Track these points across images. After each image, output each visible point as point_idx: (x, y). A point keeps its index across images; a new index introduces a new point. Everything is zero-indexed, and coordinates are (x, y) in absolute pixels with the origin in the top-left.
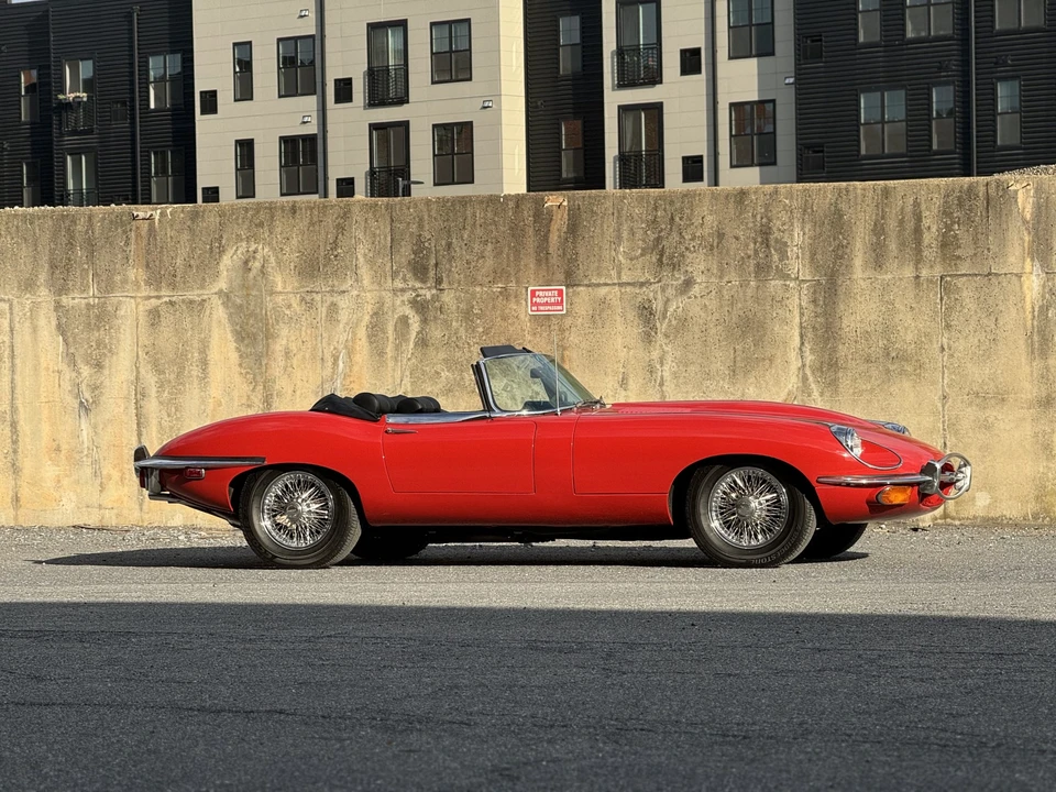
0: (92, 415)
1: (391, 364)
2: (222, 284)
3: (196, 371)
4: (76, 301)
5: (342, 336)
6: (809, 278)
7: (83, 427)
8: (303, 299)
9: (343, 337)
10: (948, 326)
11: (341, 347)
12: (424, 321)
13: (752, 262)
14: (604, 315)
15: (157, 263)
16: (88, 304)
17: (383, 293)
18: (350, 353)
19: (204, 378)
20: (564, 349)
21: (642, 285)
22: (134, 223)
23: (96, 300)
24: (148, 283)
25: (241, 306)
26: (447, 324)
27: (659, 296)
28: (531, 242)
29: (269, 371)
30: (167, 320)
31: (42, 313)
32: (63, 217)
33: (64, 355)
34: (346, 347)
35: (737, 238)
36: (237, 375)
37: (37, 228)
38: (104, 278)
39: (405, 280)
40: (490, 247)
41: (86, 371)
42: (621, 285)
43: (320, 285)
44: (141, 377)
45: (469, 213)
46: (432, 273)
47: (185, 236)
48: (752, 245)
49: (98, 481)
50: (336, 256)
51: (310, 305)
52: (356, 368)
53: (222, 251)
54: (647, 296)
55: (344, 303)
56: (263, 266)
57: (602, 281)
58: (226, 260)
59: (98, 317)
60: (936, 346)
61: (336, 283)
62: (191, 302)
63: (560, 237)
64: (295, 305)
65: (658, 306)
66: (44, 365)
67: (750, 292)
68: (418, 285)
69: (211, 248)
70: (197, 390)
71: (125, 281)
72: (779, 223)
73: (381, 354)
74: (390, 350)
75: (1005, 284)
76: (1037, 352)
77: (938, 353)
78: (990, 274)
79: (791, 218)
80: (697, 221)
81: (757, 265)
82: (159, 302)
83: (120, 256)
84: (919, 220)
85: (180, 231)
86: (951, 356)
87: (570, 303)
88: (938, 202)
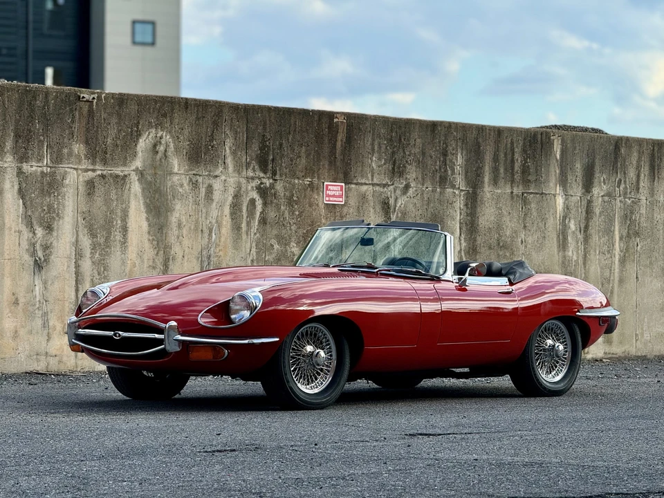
0: (43, 272)
1: (244, 237)
2: (138, 163)
3: (119, 237)
4: (34, 168)
5: (214, 212)
6: (464, 189)
7: (36, 283)
8: (191, 180)
9: (215, 214)
10: (525, 227)
12: (265, 204)
13: (438, 175)
14: (364, 207)
15: (94, 140)
16: (42, 172)
17: (241, 179)
18: (219, 227)
19: (124, 243)
21: (384, 186)
22: (80, 103)
23: (49, 169)
24: (87, 157)
25: (151, 182)
27: (393, 195)
28: (326, 150)
29: (168, 239)
30: (100, 190)
31: (7, 177)
32: (27, 92)
33: (24, 216)
34: (217, 222)
35: (431, 157)
36: (146, 241)
37: (6, 99)
38: (55, 150)
39: (254, 171)
40: (304, 149)
41: (40, 232)
42: (373, 185)
43: (202, 169)
44: (79, 239)
45: (292, 122)
46: (270, 166)
47: (114, 120)
48: (438, 163)
49: (46, 332)
50: (212, 147)
52: (223, 239)
53: (139, 135)
54: (387, 194)
55: (217, 185)
56: (166, 151)
57: (363, 181)
58: (143, 144)
59: (50, 185)
60: (520, 240)
61: (212, 169)
62: (117, 176)
63: (342, 146)
64: (185, 185)
65: (392, 201)
66: (8, 225)
67: (437, 196)
68: (262, 175)
69: (132, 132)
70: (119, 253)
72: (451, 148)
73: (239, 228)
74: (244, 225)
75: (549, 200)
76: (561, 247)
77: (520, 244)
78: (542, 193)
79: (457, 145)
80: (412, 142)
81: (440, 177)
82: (95, 174)
83: (67, 132)
84: (513, 154)
85: (110, 114)
86: (526, 247)
87: (347, 197)
88: (521, 143)
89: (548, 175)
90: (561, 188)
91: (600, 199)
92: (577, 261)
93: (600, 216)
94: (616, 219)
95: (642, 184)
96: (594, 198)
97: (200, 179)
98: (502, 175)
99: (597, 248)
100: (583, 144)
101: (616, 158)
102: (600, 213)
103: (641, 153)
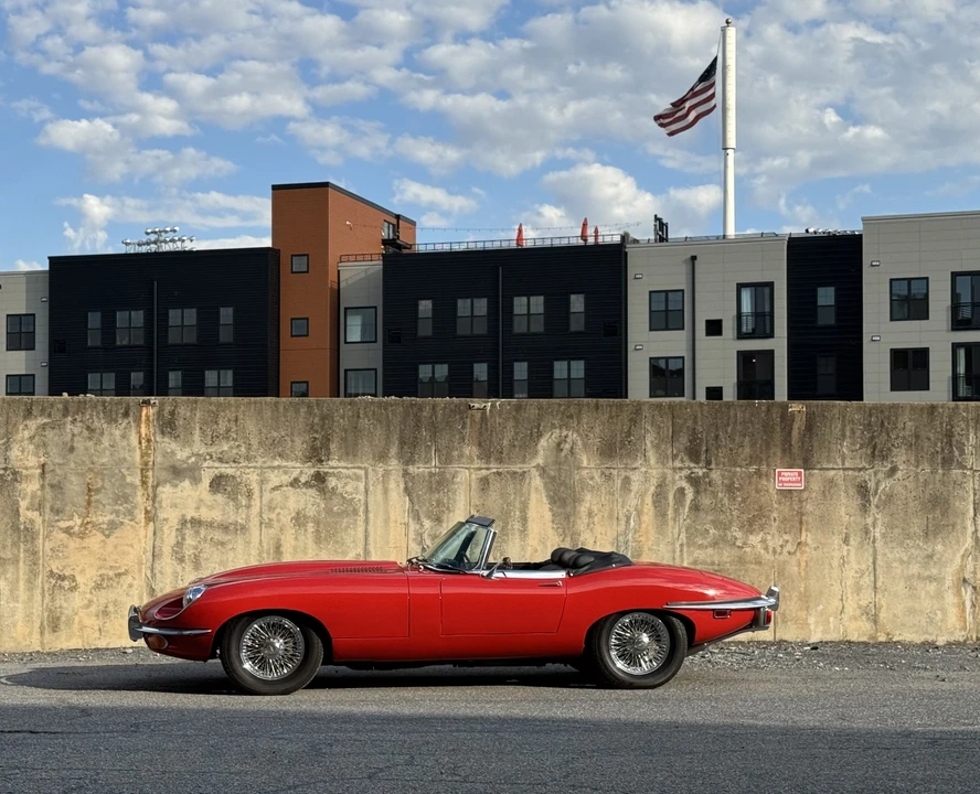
1: (671, 523)
2: (540, 460)
3: (517, 526)
4: (421, 470)
5: (633, 501)
8: (603, 473)
9: (634, 503)
11: (632, 509)
12: (697, 492)
13: (940, 457)
14: (832, 491)
15: (488, 442)
16: (430, 473)
17: (666, 470)
18: (639, 513)
19: (524, 531)
20: (802, 514)
21: (860, 470)
22: (470, 412)
23: (438, 470)
24: (478, 457)
25: (554, 477)
26: (714, 494)
27: (873, 478)
28: (778, 436)
29: (576, 526)
30: (495, 486)
31: (392, 478)
32: (412, 405)
33: (410, 511)
34: (636, 510)
35: (929, 439)
36: (550, 529)
37: (390, 413)
38: (444, 452)
39: (682, 461)
40: (747, 439)
41: (427, 524)
42: (844, 469)
43: (617, 463)
45: (732, 413)
46: (703, 457)
47: (511, 424)
48: (939, 444)
50: (630, 442)
51: (609, 477)
52: (644, 526)
53: (540, 435)
54: (864, 478)
55: (635, 477)
56: (572, 448)
57: (831, 466)
58: (543, 442)
59: (438, 483)
61: (629, 462)
62: (515, 473)
63: (799, 433)
64: (596, 477)
65: (871, 485)
66: (392, 518)
67: (938, 477)
68: (692, 465)
69: (531, 433)
70: (517, 541)
71: (461, 456)
72: (959, 429)
73: (664, 515)
74: (670, 513)
79: (968, 426)
80: (900, 426)
81: (943, 458)
82: (489, 472)
83: (457, 437)
85: (507, 420)
87: (807, 481)
97: (615, 472)
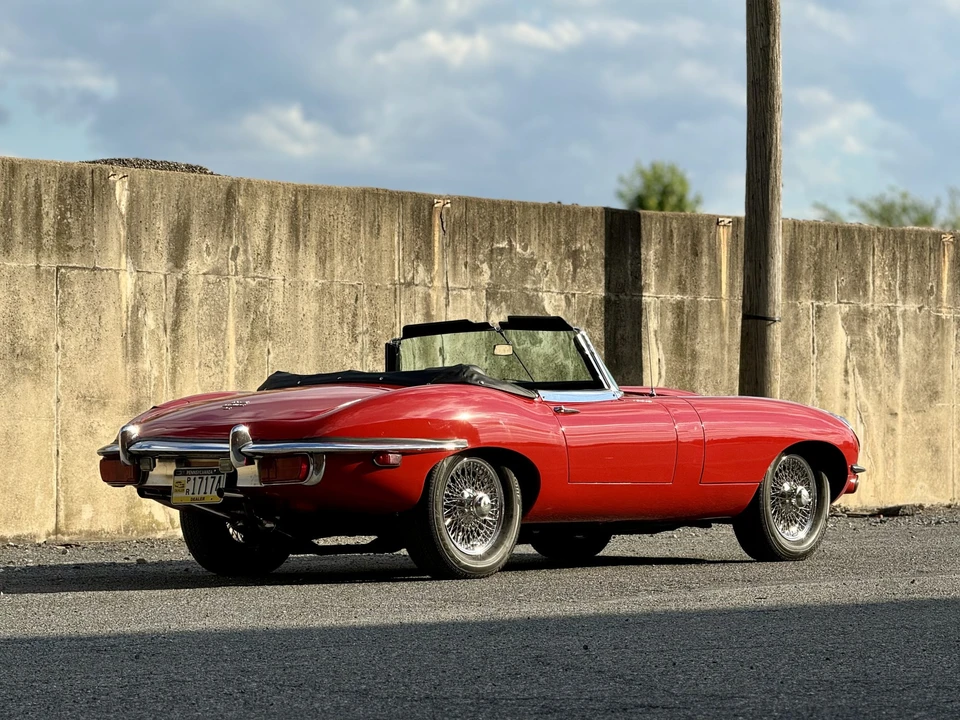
10: (62, 323)
60: (52, 344)
75: (106, 280)
76: (130, 355)
77: (54, 351)
78: (95, 269)
84: (40, 204)
86: (64, 355)
88: (55, 186)
89: (104, 238)
90: (129, 260)
91: (201, 278)
92: (159, 379)
93: (201, 304)
94: (230, 311)
95: (275, 255)
96: (190, 278)
98: (19, 238)
99: (196, 357)
100: (169, 190)
101: (228, 213)
102: (201, 301)
103: (273, 206)
